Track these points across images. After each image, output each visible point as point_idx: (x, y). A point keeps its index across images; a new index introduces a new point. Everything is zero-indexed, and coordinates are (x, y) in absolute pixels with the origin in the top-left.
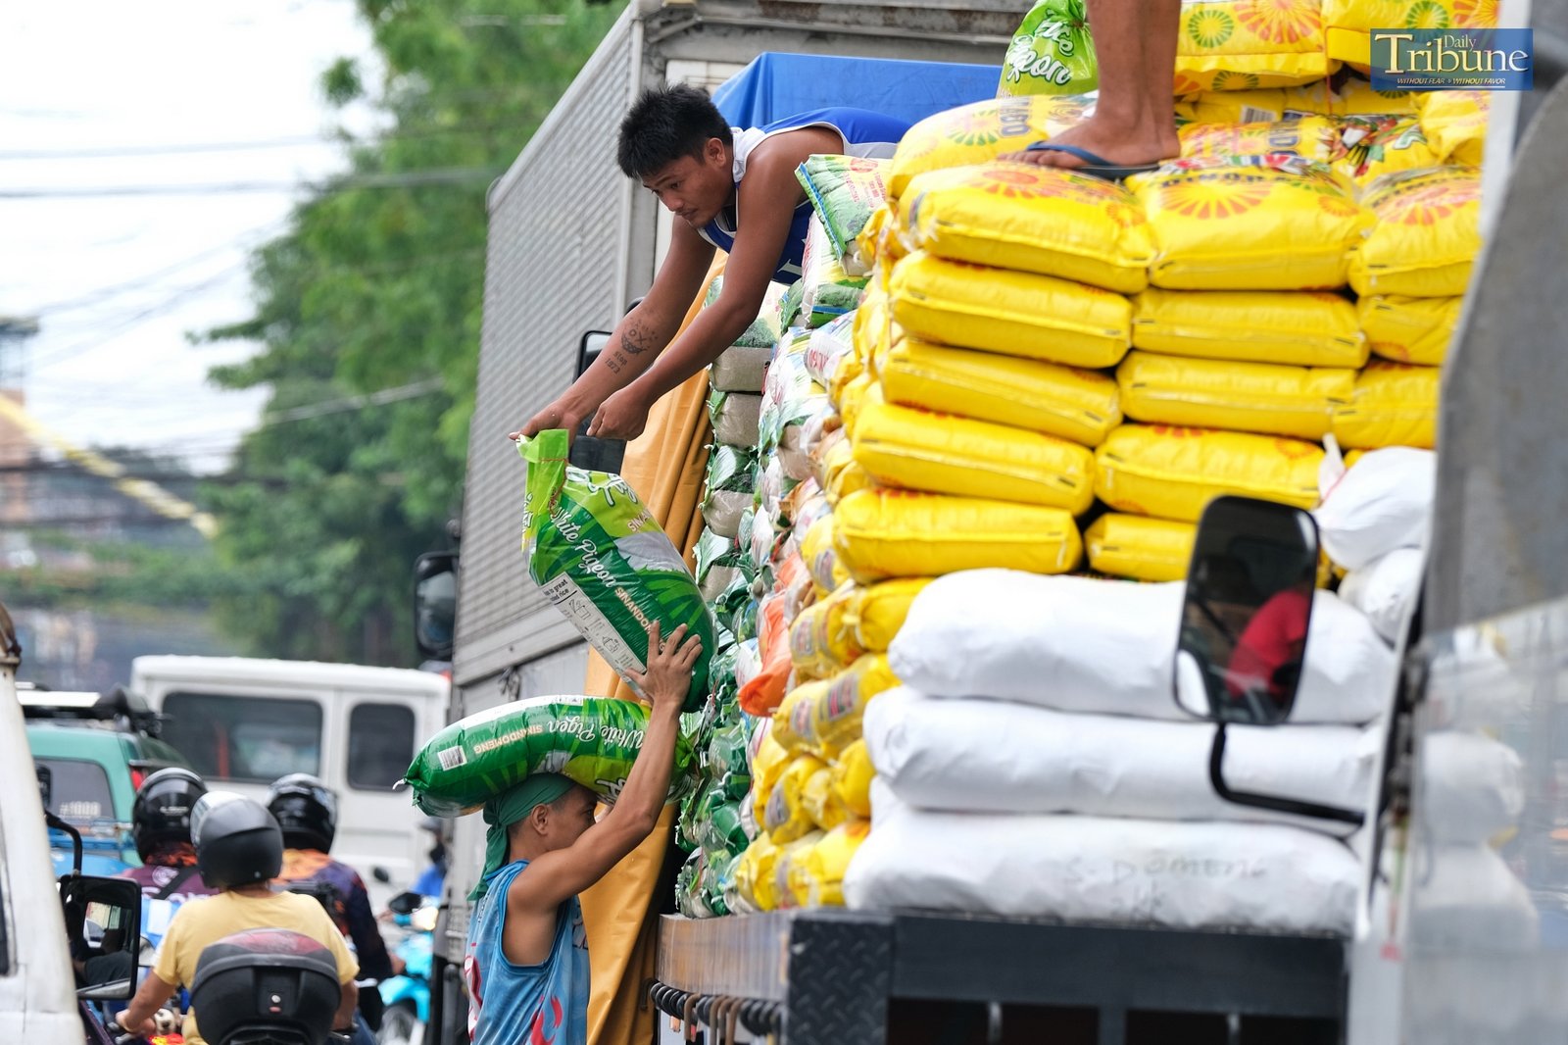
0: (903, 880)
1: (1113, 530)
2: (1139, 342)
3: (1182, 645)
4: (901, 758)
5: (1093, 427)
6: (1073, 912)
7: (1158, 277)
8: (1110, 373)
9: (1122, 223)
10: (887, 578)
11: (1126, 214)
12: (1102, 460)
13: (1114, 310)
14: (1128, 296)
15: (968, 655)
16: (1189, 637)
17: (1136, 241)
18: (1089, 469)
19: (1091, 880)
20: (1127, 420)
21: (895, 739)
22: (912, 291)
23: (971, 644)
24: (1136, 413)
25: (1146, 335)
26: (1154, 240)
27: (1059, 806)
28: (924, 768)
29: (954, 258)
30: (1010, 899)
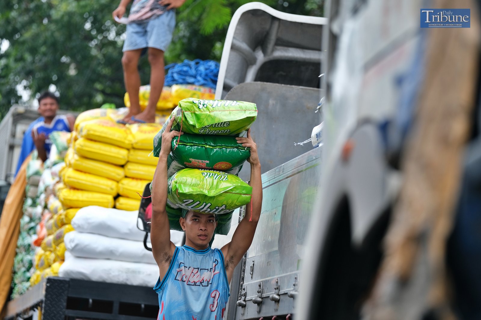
0: (72, 272)
1: (121, 200)
2: (130, 160)
3: (139, 217)
4: (73, 245)
5: (119, 177)
6: (109, 281)
7: (135, 146)
8: (122, 166)
9: (127, 134)
10: (71, 208)
11: (128, 132)
12: (120, 185)
13: (124, 152)
14: (128, 150)
15: (89, 224)
16: (140, 215)
17: (130, 137)
18: (117, 187)
19: (113, 274)
20: (126, 177)
21: (72, 241)
22: (81, 145)
23: (90, 221)
24: (128, 175)
25: (131, 158)
26: (134, 137)
27: (107, 257)
28: (78, 248)
29: (90, 138)
30: (95, 278)
